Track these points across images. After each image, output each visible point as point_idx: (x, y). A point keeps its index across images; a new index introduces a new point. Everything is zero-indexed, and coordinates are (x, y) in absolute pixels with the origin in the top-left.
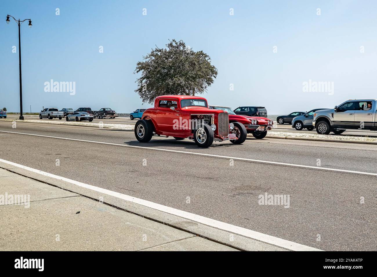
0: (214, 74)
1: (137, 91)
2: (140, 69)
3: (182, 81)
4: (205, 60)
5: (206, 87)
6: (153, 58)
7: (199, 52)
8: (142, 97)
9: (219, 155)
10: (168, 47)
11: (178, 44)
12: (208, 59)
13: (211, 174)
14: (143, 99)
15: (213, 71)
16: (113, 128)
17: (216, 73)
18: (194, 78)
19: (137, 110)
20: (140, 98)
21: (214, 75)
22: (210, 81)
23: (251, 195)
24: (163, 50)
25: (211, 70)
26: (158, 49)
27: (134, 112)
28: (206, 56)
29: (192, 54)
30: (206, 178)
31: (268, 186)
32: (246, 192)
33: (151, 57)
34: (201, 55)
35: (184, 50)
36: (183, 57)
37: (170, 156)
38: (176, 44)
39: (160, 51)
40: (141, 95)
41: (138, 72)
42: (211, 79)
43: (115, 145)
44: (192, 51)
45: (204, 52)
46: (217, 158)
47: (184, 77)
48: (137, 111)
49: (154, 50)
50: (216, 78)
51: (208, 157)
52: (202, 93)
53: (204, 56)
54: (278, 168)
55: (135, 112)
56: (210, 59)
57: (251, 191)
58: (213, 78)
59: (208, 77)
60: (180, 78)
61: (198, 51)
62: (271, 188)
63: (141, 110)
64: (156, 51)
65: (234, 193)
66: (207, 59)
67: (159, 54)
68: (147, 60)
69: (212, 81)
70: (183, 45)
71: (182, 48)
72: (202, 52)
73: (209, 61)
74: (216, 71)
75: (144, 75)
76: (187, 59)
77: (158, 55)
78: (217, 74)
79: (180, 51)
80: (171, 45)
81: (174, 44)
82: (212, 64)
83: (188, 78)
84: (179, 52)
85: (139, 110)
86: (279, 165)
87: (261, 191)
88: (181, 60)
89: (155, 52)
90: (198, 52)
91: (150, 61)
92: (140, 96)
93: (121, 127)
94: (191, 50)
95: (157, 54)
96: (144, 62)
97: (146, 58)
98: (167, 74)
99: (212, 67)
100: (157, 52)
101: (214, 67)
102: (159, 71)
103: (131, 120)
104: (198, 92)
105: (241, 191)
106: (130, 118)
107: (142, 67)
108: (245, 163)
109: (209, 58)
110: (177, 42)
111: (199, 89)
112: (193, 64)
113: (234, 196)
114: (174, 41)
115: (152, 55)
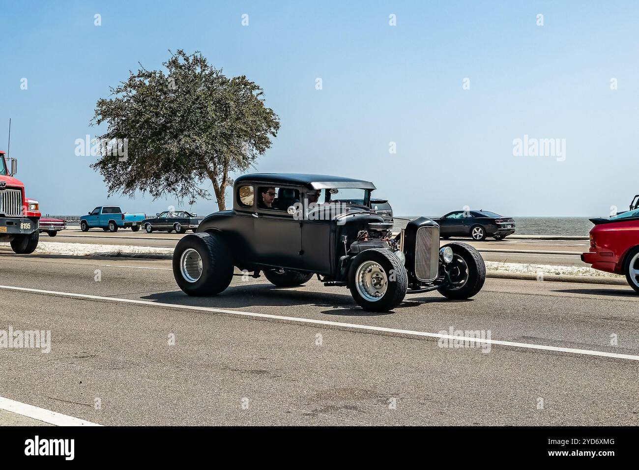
0: (272, 128)
1: (96, 165)
2: (105, 114)
3: (201, 143)
4: (252, 96)
5: (253, 158)
6: (134, 92)
7: (239, 78)
8: (108, 179)
9: (282, 315)
10: (168, 67)
11: (191, 61)
12: (258, 94)
13: (262, 362)
14: (110, 184)
15: (269, 120)
16: (41, 251)
17: (277, 126)
18: (227, 137)
19: (96, 208)
20: (104, 181)
21: (273, 130)
22: (262, 144)
23: (354, 412)
24: (155, 73)
25: (265, 118)
26: (143, 72)
27: (89, 213)
28: (254, 88)
29: (222, 84)
30: (252, 372)
31: (392, 388)
32: (342, 403)
33: (129, 89)
34: (243, 86)
35: (204, 74)
36: (201, 89)
37: (171, 319)
38: (185, 59)
39: (149, 76)
40: (105, 175)
41: (99, 122)
42: (265, 138)
43: (43, 294)
44: (222, 77)
45: (249, 79)
46: (278, 321)
47: (204, 136)
48: (97, 211)
49: (136, 74)
50: (275, 136)
51: (257, 319)
52: (244, 170)
53: (248, 87)
54: (416, 345)
55: (91, 214)
56: (261, 93)
57: (352, 403)
58: (269, 135)
59: (258, 134)
60: (195, 137)
61: (237, 77)
62: (398, 394)
63: (106, 210)
64: (139, 76)
65: (314, 406)
66: (255, 93)
67: (147, 82)
68: (120, 96)
69: (267, 143)
70: (202, 62)
71: (198, 70)
72: (244, 78)
73: (260, 98)
74: (277, 121)
75: (113, 128)
76: (211, 95)
77: (145, 84)
78: (278, 128)
79: (195, 76)
80: (174, 63)
81: (181, 61)
82: (267, 106)
83: (214, 138)
84: (191, 77)
85: (100, 208)
86: (419, 338)
87: (375, 402)
88: (198, 97)
89: (137, 79)
90: (235, 79)
91: (125, 100)
92: (104, 178)
93: (60, 248)
94: (219, 74)
95: (142, 84)
96: (114, 100)
97: (118, 92)
98: (164, 128)
99: (268, 111)
100: (142, 79)
101: (271, 112)
102: (147, 121)
103: (83, 231)
104: (236, 169)
105: (330, 403)
106: (79, 227)
107: (107, 110)
108: (340, 333)
109: (261, 91)
110: (187, 55)
111: (239, 162)
112: (222, 106)
113: (314, 415)
114: (180, 52)
115: (130, 86)
